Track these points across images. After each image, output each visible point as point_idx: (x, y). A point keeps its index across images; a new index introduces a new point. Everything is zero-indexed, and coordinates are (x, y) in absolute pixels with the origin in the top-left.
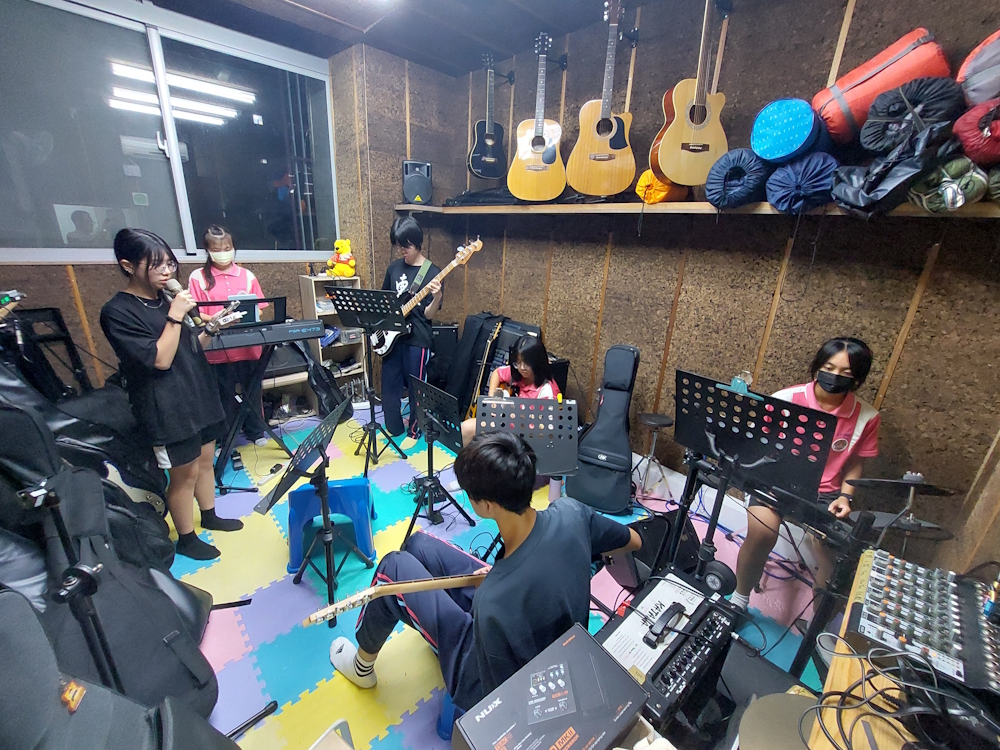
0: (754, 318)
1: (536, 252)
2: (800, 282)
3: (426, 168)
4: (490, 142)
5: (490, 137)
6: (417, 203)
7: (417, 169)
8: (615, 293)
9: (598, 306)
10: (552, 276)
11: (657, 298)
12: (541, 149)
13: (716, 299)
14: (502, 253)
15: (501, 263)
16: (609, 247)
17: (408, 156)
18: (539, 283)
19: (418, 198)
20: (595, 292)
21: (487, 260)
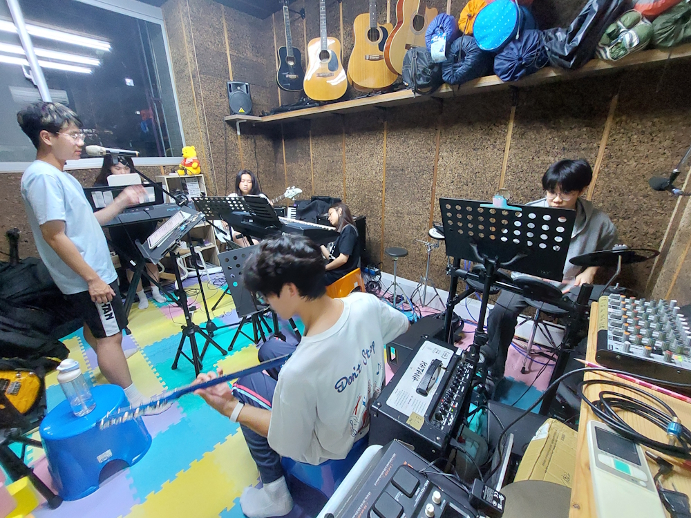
0: (492, 170)
1: (333, 144)
2: (522, 138)
3: (245, 86)
4: (291, 63)
5: (290, 59)
6: (241, 113)
7: (239, 88)
8: (393, 167)
9: (382, 177)
10: (347, 160)
11: (423, 166)
12: (327, 61)
13: (464, 160)
14: (309, 148)
15: (309, 156)
16: (385, 133)
17: (232, 79)
18: (338, 167)
19: (241, 110)
20: (378, 168)
21: (300, 155)
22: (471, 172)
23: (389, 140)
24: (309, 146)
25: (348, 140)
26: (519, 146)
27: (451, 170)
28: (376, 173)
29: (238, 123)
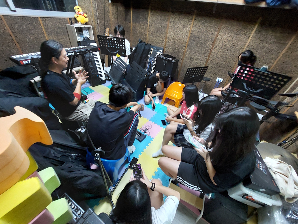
0: (240, 46)
1: (163, 17)
2: (259, 33)
8: (194, 35)
9: (187, 40)
10: (170, 27)
11: (209, 38)
13: (230, 39)
14: (148, 17)
15: (147, 21)
16: (194, 17)
18: (164, 30)
20: (186, 35)
21: (141, 19)
22: (231, 45)
23: (195, 21)
24: (148, 15)
25: (172, 16)
26: (256, 36)
27: (222, 42)
28: (184, 37)
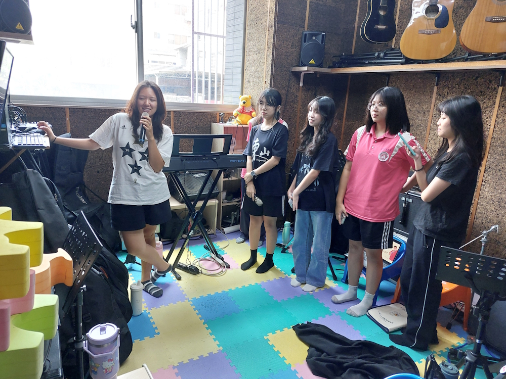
1: (417, 106)
3: (321, 36)
4: (382, 13)
5: (383, 8)
6: (312, 65)
7: (314, 38)
8: (503, 142)
10: (433, 127)
12: (434, 16)
16: (497, 100)
17: (306, 30)
19: (312, 62)
23: (503, 110)
29: (302, 74)
